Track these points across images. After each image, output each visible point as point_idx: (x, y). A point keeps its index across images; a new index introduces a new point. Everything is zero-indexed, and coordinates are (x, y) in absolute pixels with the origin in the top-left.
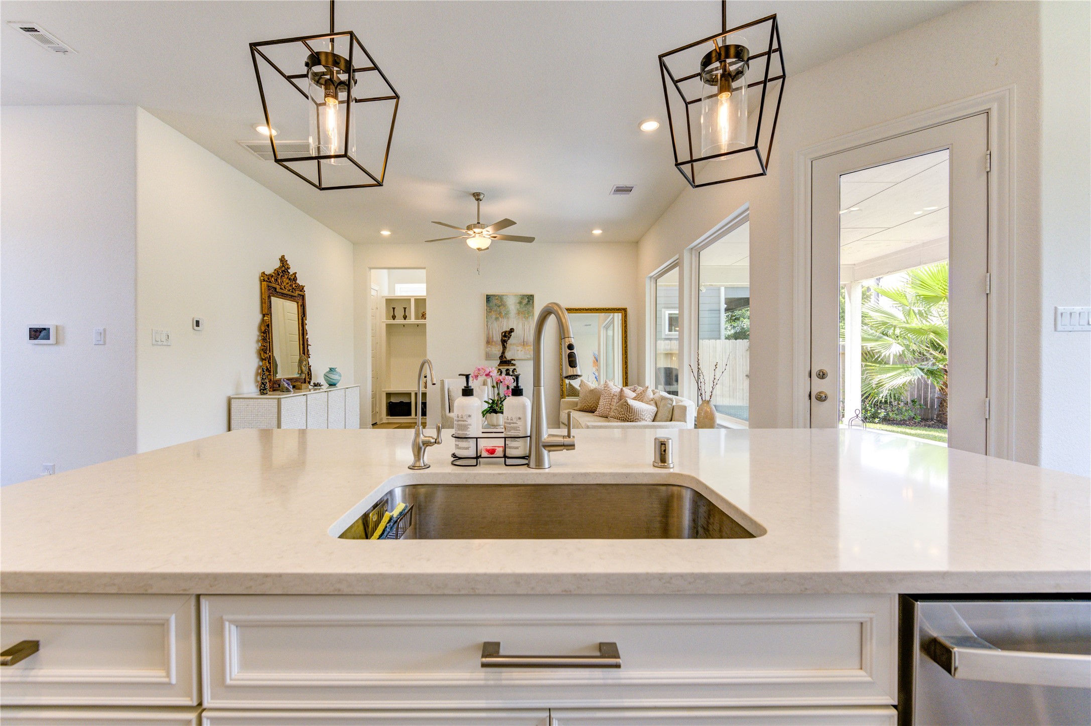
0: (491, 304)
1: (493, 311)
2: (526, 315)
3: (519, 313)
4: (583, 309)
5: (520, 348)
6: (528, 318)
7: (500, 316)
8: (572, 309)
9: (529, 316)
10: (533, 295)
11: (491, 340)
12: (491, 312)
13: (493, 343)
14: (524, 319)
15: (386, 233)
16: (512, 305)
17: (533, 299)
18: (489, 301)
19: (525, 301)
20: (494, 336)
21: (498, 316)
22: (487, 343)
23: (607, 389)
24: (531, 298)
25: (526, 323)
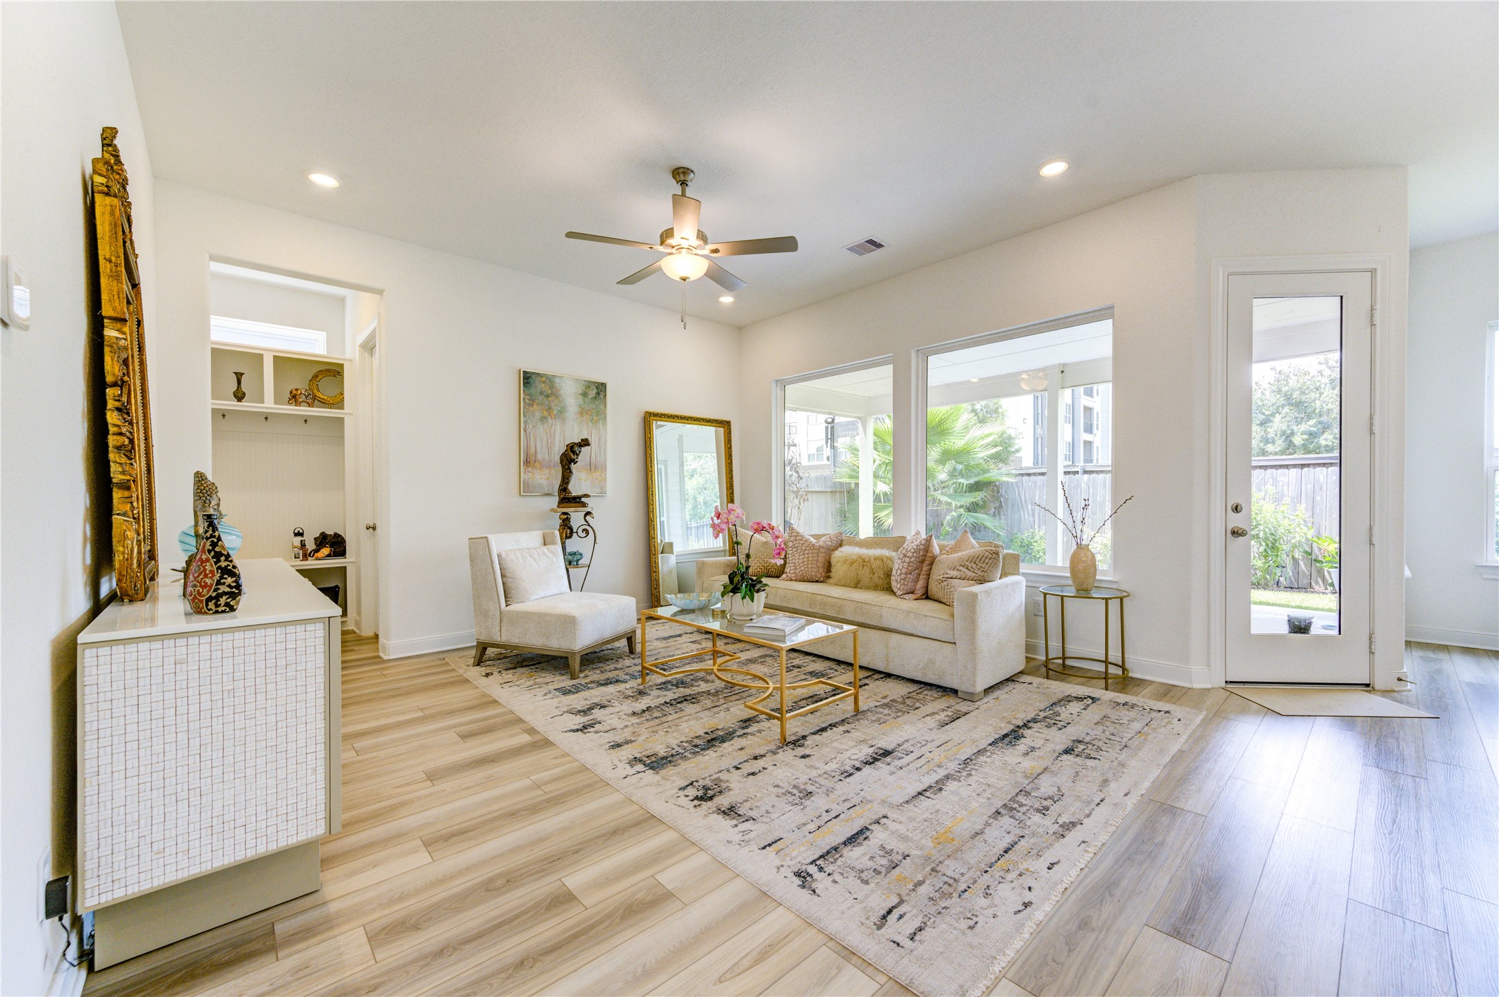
0: (533, 391)
1: (537, 404)
2: (595, 418)
3: (582, 412)
4: (678, 416)
5: (590, 475)
6: (596, 422)
7: (549, 414)
8: (663, 415)
9: (599, 420)
10: (606, 385)
11: (532, 459)
12: (533, 405)
13: (537, 464)
14: (591, 424)
15: (324, 180)
16: (570, 394)
17: (605, 392)
18: (528, 383)
19: (593, 393)
20: (539, 451)
21: (546, 414)
22: (524, 463)
23: (801, 540)
24: (601, 388)
25: (594, 432)
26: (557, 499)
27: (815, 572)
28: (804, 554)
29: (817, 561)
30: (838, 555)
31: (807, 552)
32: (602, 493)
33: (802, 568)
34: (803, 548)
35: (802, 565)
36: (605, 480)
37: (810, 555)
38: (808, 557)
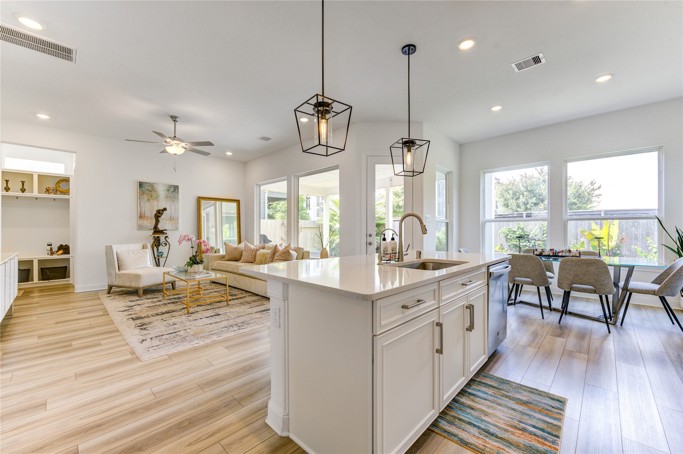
0: (143, 189)
1: (146, 194)
2: (173, 199)
3: (167, 197)
4: (213, 198)
5: (167, 222)
6: (174, 201)
7: (151, 198)
8: (206, 198)
9: (175, 200)
10: (178, 186)
11: (143, 216)
12: (143, 195)
13: (145, 217)
14: (171, 202)
16: (161, 191)
17: (178, 189)
18: (141, 186)
19: (172, 189)
20: (146, 212)
21: (150, 198)
22: (139, 217)
23: (247, 247)
24: (176, 188)
25: (173, 205)
26: (153, 231)
27: (251, 259)
28: (247, 252)
29: (252, 255)
30: (258, 252)
31: (249, 251)
32: (177, 229)
33: (246, 258)
34: (248, 250)
35: (246, 256)
36: (178, 224)
37: (250, 253)
38: (249, 254)
